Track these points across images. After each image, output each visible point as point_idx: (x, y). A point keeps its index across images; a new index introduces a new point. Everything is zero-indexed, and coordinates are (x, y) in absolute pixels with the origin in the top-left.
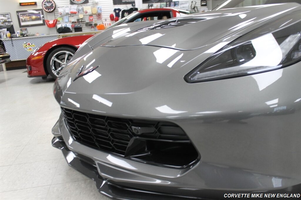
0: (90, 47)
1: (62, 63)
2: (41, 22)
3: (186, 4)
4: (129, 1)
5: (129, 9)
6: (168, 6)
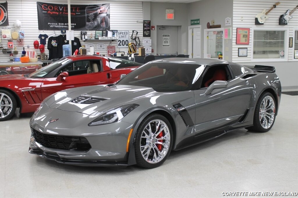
0: (48, 106)
3: (125, 33)
4: (58, 26)
5: (57, 36)
6: (104, 36)
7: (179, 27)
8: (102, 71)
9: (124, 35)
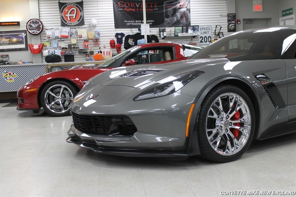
0: (93, 84)
1: (57, 97)
2: (23, 46)
3: (208, 29)
4: (135, 24)
5: (134, 34)
6: (184, 32)
7: (269, 20)
8: (175, 59)
9: (206, 31)
